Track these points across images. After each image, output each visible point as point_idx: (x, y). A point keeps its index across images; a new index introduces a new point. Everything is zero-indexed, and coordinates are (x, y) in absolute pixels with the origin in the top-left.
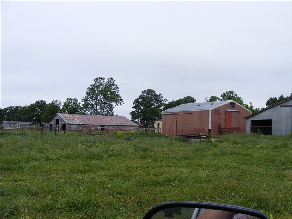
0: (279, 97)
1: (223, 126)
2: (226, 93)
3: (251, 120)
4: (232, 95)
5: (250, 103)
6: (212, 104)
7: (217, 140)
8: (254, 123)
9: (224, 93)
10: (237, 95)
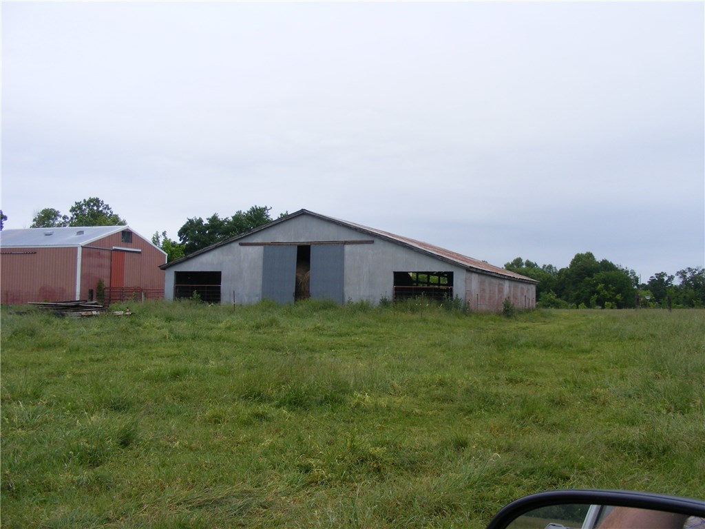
0: (207, 219)
1: (106, 283)
2: (82, 202)
3: (175, 272)
4: (98, 209)
5: (164, 234)
6: (81, 233)
7: (127, 313)
8: (180, 276)
9: (79, 203)
10: (109, 209)
